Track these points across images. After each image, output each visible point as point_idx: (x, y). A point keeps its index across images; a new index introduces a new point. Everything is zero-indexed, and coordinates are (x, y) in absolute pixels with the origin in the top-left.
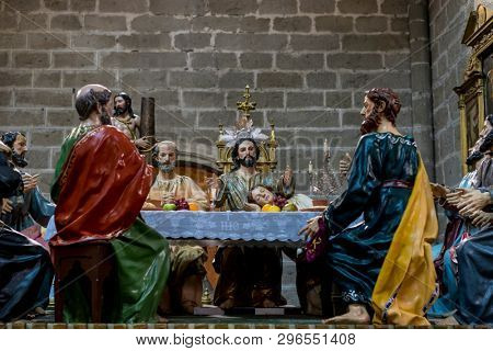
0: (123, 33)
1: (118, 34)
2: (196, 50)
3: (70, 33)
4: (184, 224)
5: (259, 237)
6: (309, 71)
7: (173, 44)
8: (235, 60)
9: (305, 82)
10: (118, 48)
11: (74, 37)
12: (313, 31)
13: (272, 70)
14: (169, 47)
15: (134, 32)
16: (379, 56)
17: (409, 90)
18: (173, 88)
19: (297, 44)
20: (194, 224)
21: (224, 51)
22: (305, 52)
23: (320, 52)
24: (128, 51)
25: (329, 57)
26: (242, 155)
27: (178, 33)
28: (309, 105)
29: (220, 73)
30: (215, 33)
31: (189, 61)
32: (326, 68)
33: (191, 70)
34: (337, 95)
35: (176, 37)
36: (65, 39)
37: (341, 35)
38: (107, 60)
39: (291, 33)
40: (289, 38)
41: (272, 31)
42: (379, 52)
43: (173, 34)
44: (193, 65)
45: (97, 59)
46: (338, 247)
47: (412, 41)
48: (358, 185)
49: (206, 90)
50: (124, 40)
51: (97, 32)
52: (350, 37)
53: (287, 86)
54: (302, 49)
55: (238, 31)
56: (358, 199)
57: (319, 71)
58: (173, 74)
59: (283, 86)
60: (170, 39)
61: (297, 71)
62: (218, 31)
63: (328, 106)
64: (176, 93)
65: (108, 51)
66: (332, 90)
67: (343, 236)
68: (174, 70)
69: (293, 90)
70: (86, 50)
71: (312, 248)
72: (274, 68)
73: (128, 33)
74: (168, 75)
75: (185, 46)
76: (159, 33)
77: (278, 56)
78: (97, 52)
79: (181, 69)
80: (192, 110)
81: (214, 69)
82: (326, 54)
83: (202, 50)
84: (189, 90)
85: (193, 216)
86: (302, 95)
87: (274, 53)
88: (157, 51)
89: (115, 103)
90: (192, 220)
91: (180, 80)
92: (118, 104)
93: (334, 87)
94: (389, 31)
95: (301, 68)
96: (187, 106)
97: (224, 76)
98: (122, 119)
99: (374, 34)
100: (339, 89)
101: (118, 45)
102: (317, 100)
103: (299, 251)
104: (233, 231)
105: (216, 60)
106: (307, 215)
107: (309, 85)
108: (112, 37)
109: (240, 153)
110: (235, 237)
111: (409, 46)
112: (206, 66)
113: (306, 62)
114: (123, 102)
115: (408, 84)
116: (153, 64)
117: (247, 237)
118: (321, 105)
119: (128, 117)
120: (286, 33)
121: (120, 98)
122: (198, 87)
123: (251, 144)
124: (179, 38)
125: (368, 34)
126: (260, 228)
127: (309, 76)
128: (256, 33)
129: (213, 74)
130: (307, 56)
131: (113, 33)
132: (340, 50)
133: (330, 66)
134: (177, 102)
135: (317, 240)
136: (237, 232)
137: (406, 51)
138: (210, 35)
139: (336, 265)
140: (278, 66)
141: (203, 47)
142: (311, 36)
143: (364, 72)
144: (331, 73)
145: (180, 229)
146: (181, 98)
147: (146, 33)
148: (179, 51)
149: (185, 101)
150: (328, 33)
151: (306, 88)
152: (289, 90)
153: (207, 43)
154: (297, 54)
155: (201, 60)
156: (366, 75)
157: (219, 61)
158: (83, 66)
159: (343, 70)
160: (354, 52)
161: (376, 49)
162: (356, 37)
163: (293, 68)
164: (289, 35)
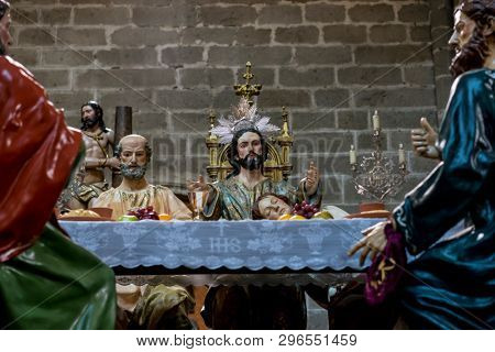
0: (101, 48)
1: (96, 49)
2: (186, 66)
3: (40, 49)
4: (146, 243)
5: (276, 263)
6: (317, 88)
7: (159, 59)
8: (232, 76)
9: (313, 100)
10: (96, 65)
11: (45, 53)
12: (321, 43)
13: (274, 87)
14: (155, 62)
15: (115, 46)
16: (398, 69)
17: (433, 108)
18: (161, 109)
19: (303, 58)
20: (164, 242)
21: (218, 67)
22: (313, 66)
23: (329, 66)
24: (107, 68)
25: (340, 71)
26: (244, 152)
27: (165, 47)
28: (318, 127)
29: (214, 92)
30: (208, 46)
31: (178, 79)
32: (337, 84)
33: (180, 88)
34: (350, 115)
35: (163, 51)
36: (35, 54)
37: (353, 47)
38: (84, 79)
39: (296, 45)
40: (294, 51)
41: (273, 43)
42: (397, 65)
43: (159, 48)
44: (183, 83)
45: (72, 77)
46: (426, 275)
47: (436, 50)
48: (461, 158)
49: (198, 112)
50: (103, 56)
51: (72, 47)
52: (364, 48)
53: (293, 105)
54: (308, 63)
55: (234, 43)
56: (463, 185)
57: (328, 87)
58: (160, 93)
59: (287, 105)
60: (156, 54)
61: (303, 88)
62: (212, 44)
63: (340, 127)
64: (163, 115)
65: (84, 69)
66: (344, 109)
67: (434, 254)
68: (162, 88)
69: (299, 110)
70: (58, 67)
71: (379, 277)
72: (277, 85)
73: (108, 48)
74: (155, 95)
75: (174, 61)
76: (143, 47)
77: (281, 72)
78: (72, 70)
79: (170, 88)
80: (182, 135)
81: (208, 87)
82: (336, 68)
83: (193, 66)
84: (179, 111)
85: (161, 228)
86: (310, 115)
87: (277, 68)
88: (141, 68)
89: (83, 113)
90: (159, 235)
91: (167, 100)
92: (86, 114)
93: (347, 105)
94: (409, 41)
95: (308, 85)
96: (176, 130)
97: (220, 95)
98: (90, 133)
99: (391, 44)
100: (353, 107)
101: (96, 62)
102: (328, 120)
103: (332, 291)
104: (231, 254)
105: (210, 77)
106: (357, 224)
107: (318, 104)
108: (89, 53)
109: (240, 149)
110: (234, 263)
111: (432, 57)
112: (198, 84)
113: (314, 77)
114: (92, 112)
115: (432, 101)
116: (137, 83)
117: (256, 264)
118: (332, 126)
119: (99, 131)
120: (289, 45)
121: (89, 108)
122: (188, 107)
123: (255, 137)
124: (167, 52)
125: (385, 45)
126: (277, 248)
127: (318, 94)
128: (256, 46)
129: (205, 92)
130: (315, 71)
131: (90, 48)
132: (353, 64)
133: (341, 81)
134: (164, 125)
135: (388, 263)
136: (236, 256)
137: (429, 64)
138: (203, 49)
139: (424, 308)
140: (281, 82)
141: (194, 62)
142: (319, 48)
143: (381, 87)
144: (342, 90)
145: (140, 252)
146: (169, 120)
147: (129, 48)
148: (167, 67)
149: (174, 124)
150: (339, 44)
151: (314, 107)
152: (294, 110)
153: (199, 57)
154: (303, 69)
155: (193, 78)
156: (384, 92)
157: (213, 77)
158: (55, 85)
159: (357, 86)
160: (369, 66)
161: (393, 62)
162: (370, 48)
163: (299, 85)
164: (293, 47)
